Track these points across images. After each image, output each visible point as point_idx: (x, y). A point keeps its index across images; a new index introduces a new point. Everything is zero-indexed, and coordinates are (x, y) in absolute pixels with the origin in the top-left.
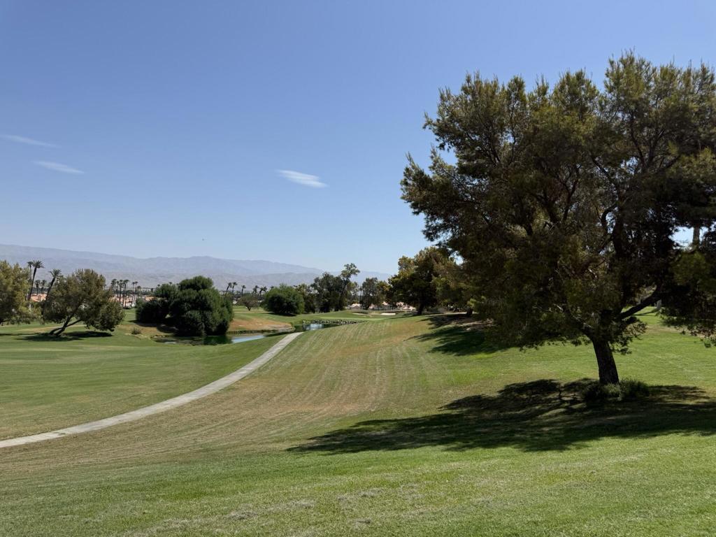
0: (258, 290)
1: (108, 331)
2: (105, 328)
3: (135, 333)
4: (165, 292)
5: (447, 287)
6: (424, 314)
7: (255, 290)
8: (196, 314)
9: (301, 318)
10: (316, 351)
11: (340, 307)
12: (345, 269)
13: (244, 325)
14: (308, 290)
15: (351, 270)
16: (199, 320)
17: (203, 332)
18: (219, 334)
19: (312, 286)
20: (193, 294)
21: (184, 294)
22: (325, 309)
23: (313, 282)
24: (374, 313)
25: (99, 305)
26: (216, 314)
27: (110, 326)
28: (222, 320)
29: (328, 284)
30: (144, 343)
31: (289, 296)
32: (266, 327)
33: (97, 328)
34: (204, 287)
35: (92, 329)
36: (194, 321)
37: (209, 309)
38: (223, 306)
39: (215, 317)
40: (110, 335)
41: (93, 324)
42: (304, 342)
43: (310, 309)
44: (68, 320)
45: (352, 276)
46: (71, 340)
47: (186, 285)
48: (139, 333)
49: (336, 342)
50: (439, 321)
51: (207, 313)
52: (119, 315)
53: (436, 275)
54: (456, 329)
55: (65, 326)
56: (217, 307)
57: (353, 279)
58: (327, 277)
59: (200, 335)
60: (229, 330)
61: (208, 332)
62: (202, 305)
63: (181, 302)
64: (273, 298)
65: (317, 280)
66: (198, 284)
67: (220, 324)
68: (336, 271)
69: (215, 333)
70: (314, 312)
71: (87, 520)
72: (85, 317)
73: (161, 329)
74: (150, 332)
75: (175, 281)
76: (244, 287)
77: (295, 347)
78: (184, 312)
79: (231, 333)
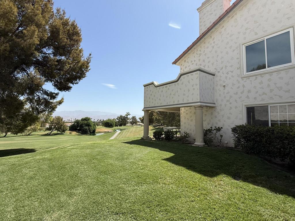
0: (99, 120)
3: (70, 133)
8: (87, 127)
9: (115, 128)
11: (125, 125)
13: (100, 130)
14: (115, 120)
15: (128, 114)
18: (93, 133)
20: (86, 122)
21: (83, 122)
23: (117, 118)
24: (135, 126)
25: (61, 125)
27: (64, 131)
29: (121, 118)
31: (111, 122)
32: (106, 131)
37: (91, 126)
40: (63, 134)
41: (59, 131)
44: (53, 130)
46: (53, 135)
57: (129, 117)
58: (121, 116)
61: (90, 132)
64: (106, 123)
66: (87, 119)
67: (93, 130)
70: (117, 126)
73: (77, 132)
76: (94, 120)
78: (83, 127)
79: (96, 133)
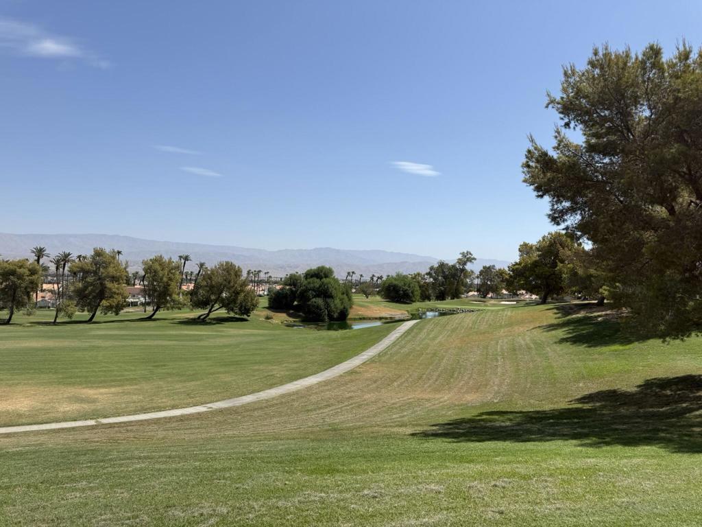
0: (375, 279)
1: (245, 317)
2: (243, 314)
3: (268, 318)
4: (292, 281)
5: (574, 274)
6: (549, 303)
7: (372, 279)
8: (320, 301)
9: (418, 305)
10: (434, 339)
11: (456, 295)
12: (460, 256)
13: (363, 312)
14: (423, 279)
15: (467, 258)
16: (322, 307)
17: (326, 318)
18: (340, 320)
19: (427, 274)
20: (317, 283)
21: (309, 283)
22: (441, 297)
23: (428, 271)
24: (493, 302)
25: (237, 293)
26: (337, 301)
27: (246, 310)
28: (342, 307)
29: (443, 272)
30: (276, 327)
31: (405, 285)
32: (384, 315)
33: (236, 313)
34: (326, 276)
35: (232, 315)
36: (318, 307)
37: (331, 297)
38: (343, 294)
39: (336, 304)
40: (246, 320)
41: (232, 310)
42: (421, 329)
43: (425, 297)
44: (213, 306)
45: (469, 264)
46: (214, 324)
47: (311, 275)
48: (271, 318)
49: (454, 330)
50: (566, 311)
51: (329, 300)
52: (254, 302)
53: (562, 261)
54: (585, 318)
55: (210, 311)
56: (338, 295)
57: (469, 267)
58: (442, 265)
59: (323, 321)
60: (349, 317)
61: (331, 318)
62: (325, 293)
63: (306, 290)
64: (389, 286)
65: (432, 268)
66: (321, 274)
67: (341, 311)
68: (451, 258)
69: (337, 319)
70: (430, 300)
71: (237, 486)
72: (226, 304)
73: (290, 315)
74: (281, 318)
75: (301, 271)
76: (361, 276)
77: (413, 334)
78: (309, 300)
79: (351, 319)
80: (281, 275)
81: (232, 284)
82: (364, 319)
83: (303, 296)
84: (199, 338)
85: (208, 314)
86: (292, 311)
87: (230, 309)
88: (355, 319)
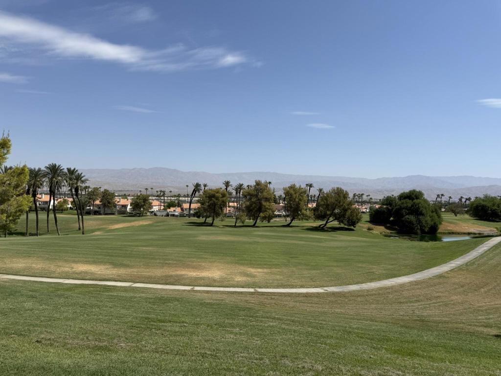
0: (464, 200)
1: (352, 227)
2: (350, 225)
3: (369, 229)
4: (388, 201)
7: (460, 200)
8: (412, 218)
13: (451, 228)
16: (415, 223)
17: (419, 231)
18: (431, 233)
20: (409, 203)
21: (403, 203)
25: (345, 210)
26: (428, 218)
27: (353, 223)
28: (433, 223)
30: (375, 237)
31: (494, 205)
32: (472, 230)
33: (345, 224)
34: (417, 198)
35: (342, 225)
36: (411, 222)
37: (422, 214)
38: (432, 212)
39: (427, 220)
40: (353, 230)
41: (342, 222)
44: (328, 219)
46: (330, 231)
47: (403, 197)
48: (372, 229)
51: (420, 217)
52: (359, 217)
55: (327, 223)
56: (428, 213)
59: (416, 234)
60: (439, 231)
61: (423, 232)
62: (416, 211)
63: (401, 209)
64: (477, 207)
66: (413, 196)
67: (432, 226)
69: (428, 233)
72: (338, 218)
73: (387, 228)
74: (379, 229)
75: (396, 194)
76: (450, 197)
78: (403, 216)
79: (441, 233)
80: (380, 197)
81: (341, 204)
82: (453, 233)
83: (398, 213)
84: (319, 240)
85: (326, 225)
86: (388, 225)
87: (341, 222)
88: (444, 233)
